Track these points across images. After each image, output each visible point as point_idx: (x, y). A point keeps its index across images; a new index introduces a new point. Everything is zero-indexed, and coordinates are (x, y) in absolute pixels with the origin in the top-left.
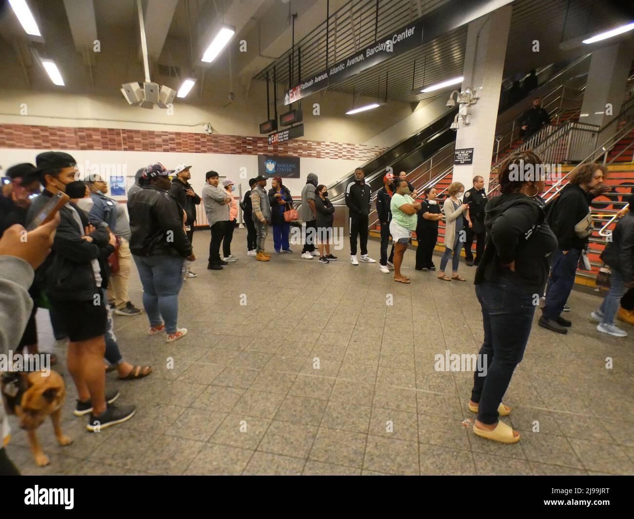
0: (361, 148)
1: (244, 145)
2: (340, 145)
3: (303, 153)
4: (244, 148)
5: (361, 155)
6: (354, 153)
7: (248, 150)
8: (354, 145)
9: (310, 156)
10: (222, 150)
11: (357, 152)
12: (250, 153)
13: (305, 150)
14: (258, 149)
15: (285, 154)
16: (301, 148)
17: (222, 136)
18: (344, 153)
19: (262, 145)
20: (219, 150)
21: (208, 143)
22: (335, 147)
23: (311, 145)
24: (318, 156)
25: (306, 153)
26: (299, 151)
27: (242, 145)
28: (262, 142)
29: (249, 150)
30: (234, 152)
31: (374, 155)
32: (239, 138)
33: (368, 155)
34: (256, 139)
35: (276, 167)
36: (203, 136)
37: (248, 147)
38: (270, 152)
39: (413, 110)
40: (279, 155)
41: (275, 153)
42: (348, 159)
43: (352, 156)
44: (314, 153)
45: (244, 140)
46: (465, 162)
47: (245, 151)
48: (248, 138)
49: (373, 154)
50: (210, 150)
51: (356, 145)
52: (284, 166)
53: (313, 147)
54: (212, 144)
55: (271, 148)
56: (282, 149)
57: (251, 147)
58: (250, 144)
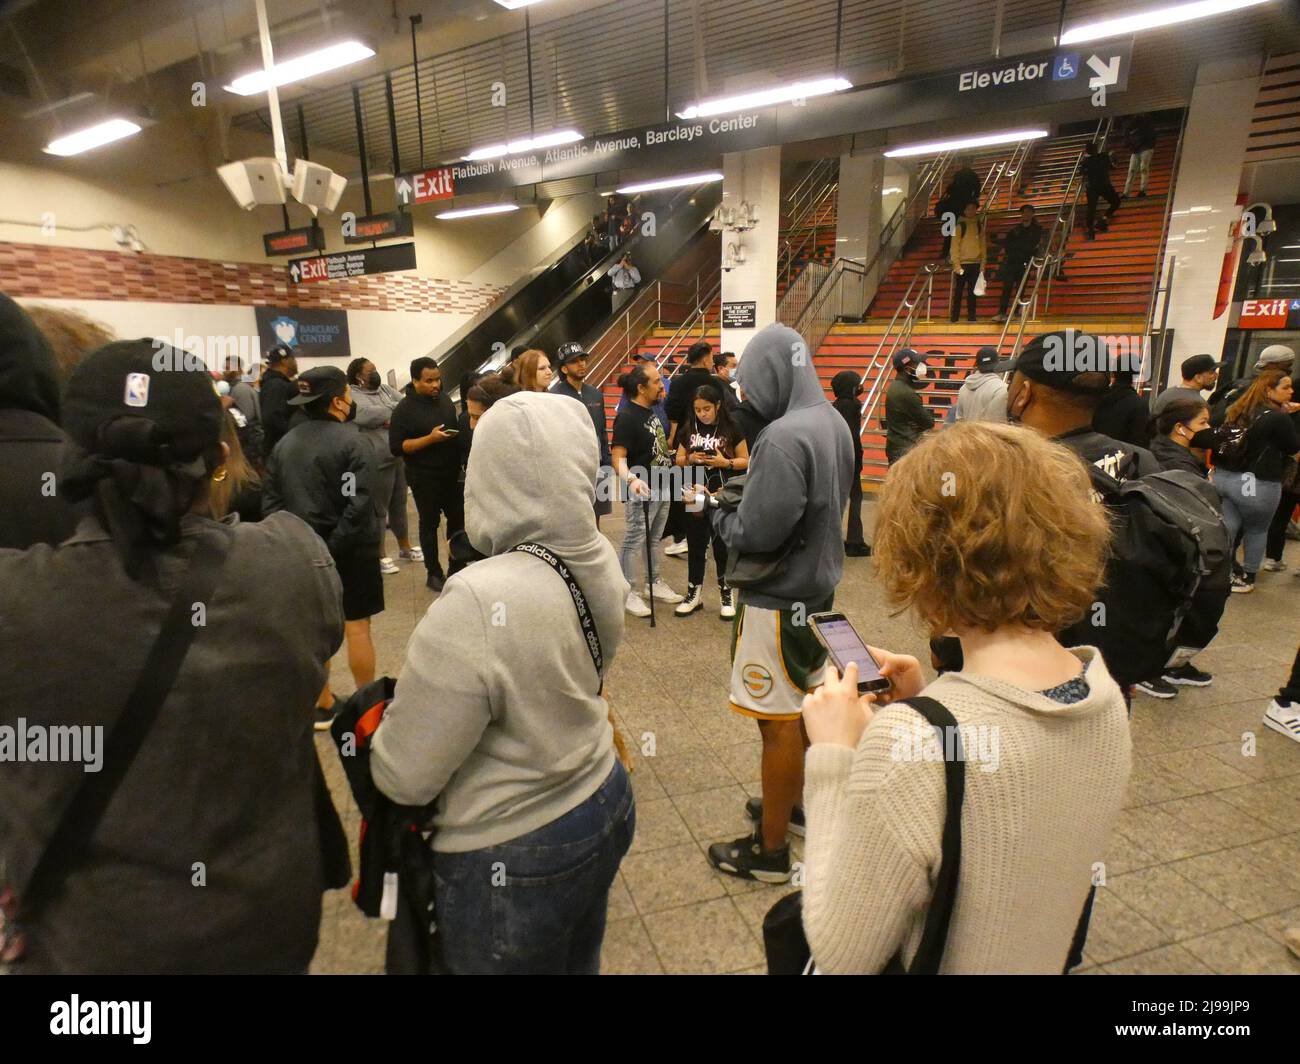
0: (462, 288)
1: (220, 282)
2: (424, 283)
3: (353, 300)
4: (220, 289)
5: (462, 303)
6: (449, 298)
7: (229, 294)
8: (448, 282)
9: (365, 306)
10: (166, 294)
11: (454, 297)
12: (234, 301)
13: (354, 293)
14: (254, 292)
15: (311, 304)
16: (345, 290)
17: (160, 259)
18: (432, 300)
19: (260, 282)
20: (160, 294)
21: (128, 276)
22: (415, 287)
23: (367, 283)
24: (383, 307)
25: (358, 300)
26: (342, 296)
27: (214, 282)
28: (260, 275)
29: (233, 294)
30: (194, 298)
31: (485, 302)
32: (203, 264)
33: (476, 301)
34: (245, 268)
35: (298, 334)
36: (112, 256)
37: (229, 287)
38: (281, 297)
39: (542, 214)
40: (303, 305)
41: (293, 300)
42: (441, 311)
43: (447, 305)
44: (373, 299)
45: (217, 269)
46: (743, 323)
47: (222, 297)
48: (226, 266)
49: (483, 299)
50: (135, 294)
51: (454, 283)
52: (314, 329)
53: (370, 286)
54: (138, 277)
55: (281, 289)
56: (307, 291)
57: (236, 287)
58: (232, 280)
